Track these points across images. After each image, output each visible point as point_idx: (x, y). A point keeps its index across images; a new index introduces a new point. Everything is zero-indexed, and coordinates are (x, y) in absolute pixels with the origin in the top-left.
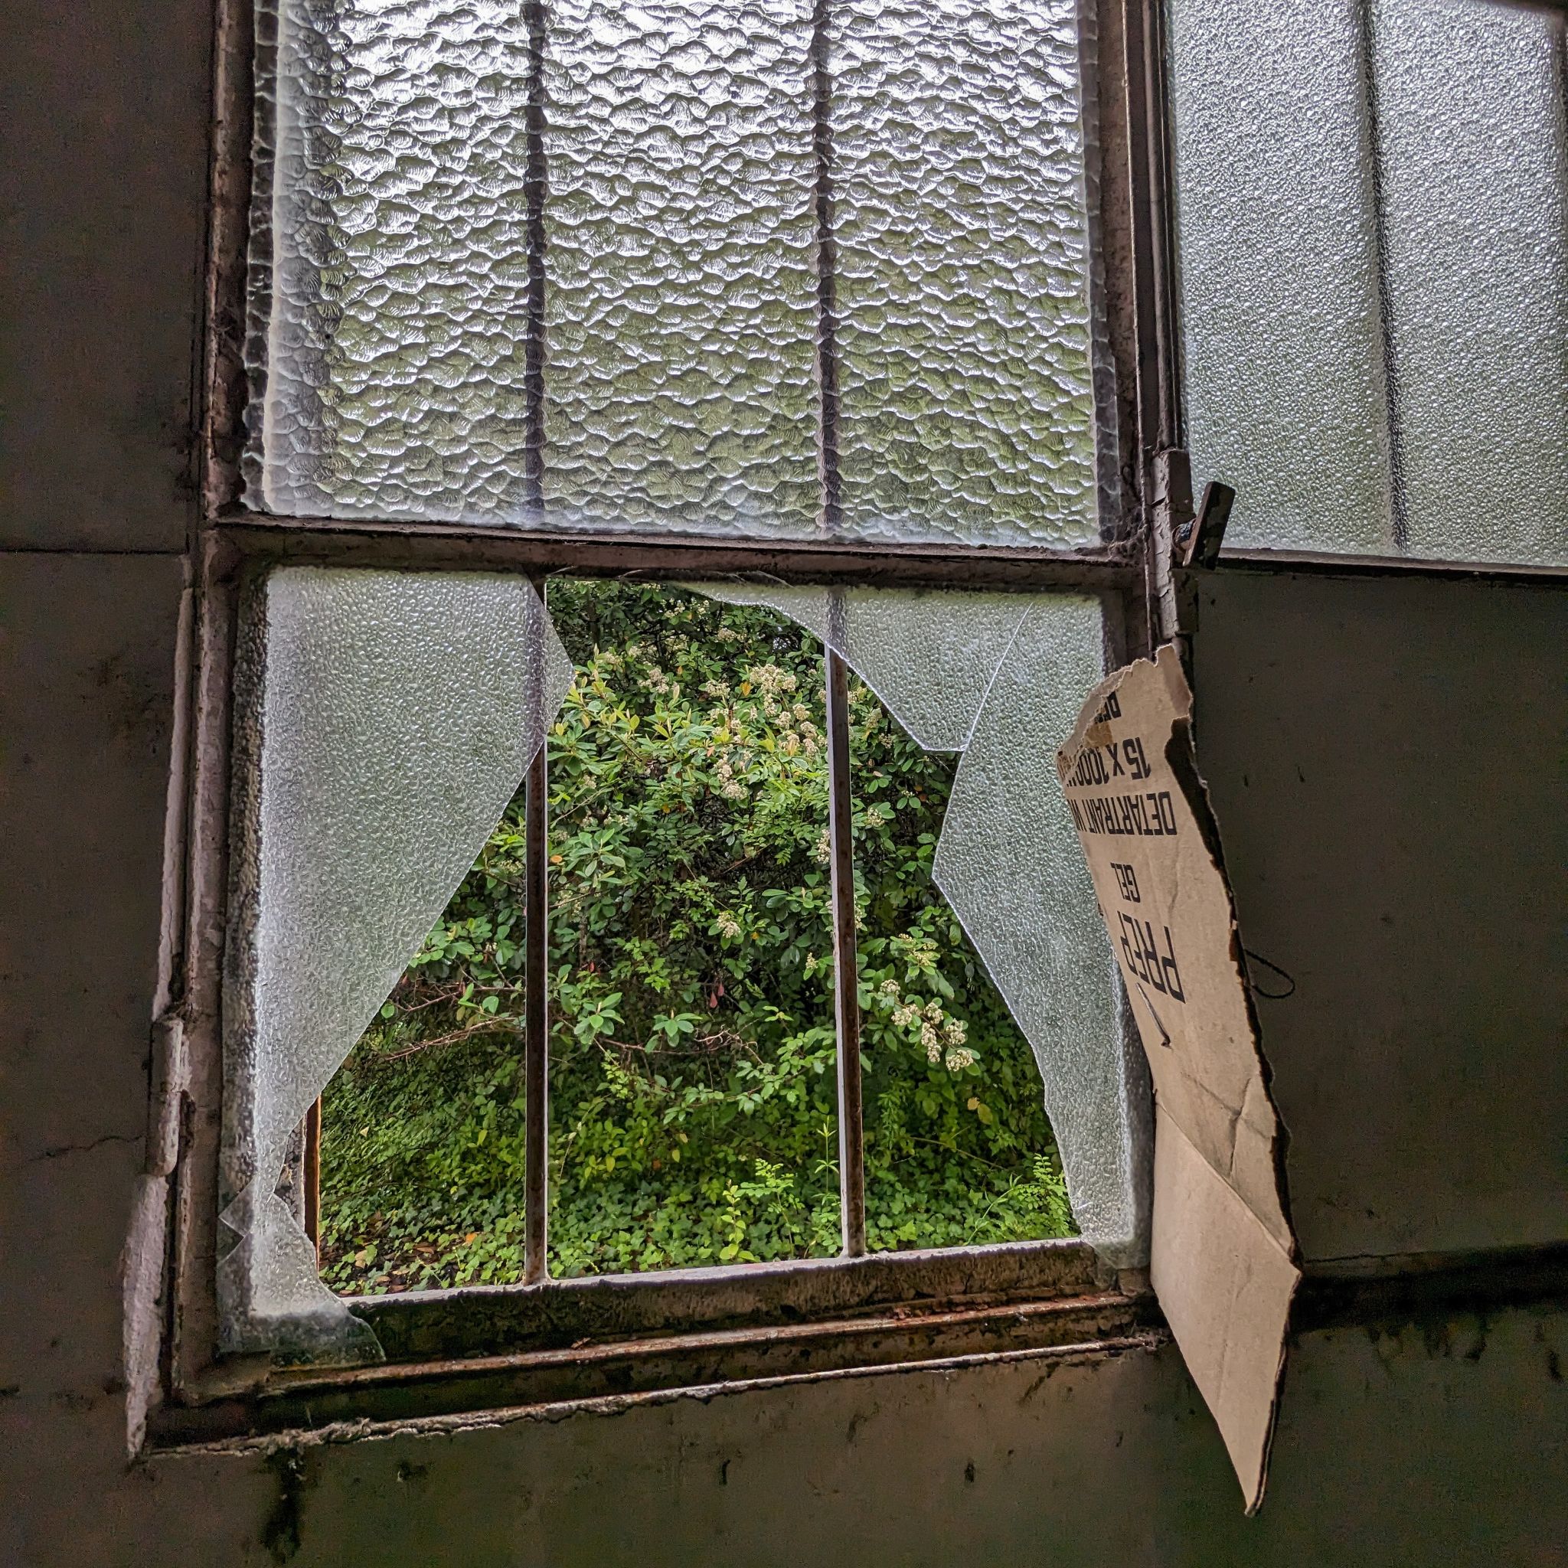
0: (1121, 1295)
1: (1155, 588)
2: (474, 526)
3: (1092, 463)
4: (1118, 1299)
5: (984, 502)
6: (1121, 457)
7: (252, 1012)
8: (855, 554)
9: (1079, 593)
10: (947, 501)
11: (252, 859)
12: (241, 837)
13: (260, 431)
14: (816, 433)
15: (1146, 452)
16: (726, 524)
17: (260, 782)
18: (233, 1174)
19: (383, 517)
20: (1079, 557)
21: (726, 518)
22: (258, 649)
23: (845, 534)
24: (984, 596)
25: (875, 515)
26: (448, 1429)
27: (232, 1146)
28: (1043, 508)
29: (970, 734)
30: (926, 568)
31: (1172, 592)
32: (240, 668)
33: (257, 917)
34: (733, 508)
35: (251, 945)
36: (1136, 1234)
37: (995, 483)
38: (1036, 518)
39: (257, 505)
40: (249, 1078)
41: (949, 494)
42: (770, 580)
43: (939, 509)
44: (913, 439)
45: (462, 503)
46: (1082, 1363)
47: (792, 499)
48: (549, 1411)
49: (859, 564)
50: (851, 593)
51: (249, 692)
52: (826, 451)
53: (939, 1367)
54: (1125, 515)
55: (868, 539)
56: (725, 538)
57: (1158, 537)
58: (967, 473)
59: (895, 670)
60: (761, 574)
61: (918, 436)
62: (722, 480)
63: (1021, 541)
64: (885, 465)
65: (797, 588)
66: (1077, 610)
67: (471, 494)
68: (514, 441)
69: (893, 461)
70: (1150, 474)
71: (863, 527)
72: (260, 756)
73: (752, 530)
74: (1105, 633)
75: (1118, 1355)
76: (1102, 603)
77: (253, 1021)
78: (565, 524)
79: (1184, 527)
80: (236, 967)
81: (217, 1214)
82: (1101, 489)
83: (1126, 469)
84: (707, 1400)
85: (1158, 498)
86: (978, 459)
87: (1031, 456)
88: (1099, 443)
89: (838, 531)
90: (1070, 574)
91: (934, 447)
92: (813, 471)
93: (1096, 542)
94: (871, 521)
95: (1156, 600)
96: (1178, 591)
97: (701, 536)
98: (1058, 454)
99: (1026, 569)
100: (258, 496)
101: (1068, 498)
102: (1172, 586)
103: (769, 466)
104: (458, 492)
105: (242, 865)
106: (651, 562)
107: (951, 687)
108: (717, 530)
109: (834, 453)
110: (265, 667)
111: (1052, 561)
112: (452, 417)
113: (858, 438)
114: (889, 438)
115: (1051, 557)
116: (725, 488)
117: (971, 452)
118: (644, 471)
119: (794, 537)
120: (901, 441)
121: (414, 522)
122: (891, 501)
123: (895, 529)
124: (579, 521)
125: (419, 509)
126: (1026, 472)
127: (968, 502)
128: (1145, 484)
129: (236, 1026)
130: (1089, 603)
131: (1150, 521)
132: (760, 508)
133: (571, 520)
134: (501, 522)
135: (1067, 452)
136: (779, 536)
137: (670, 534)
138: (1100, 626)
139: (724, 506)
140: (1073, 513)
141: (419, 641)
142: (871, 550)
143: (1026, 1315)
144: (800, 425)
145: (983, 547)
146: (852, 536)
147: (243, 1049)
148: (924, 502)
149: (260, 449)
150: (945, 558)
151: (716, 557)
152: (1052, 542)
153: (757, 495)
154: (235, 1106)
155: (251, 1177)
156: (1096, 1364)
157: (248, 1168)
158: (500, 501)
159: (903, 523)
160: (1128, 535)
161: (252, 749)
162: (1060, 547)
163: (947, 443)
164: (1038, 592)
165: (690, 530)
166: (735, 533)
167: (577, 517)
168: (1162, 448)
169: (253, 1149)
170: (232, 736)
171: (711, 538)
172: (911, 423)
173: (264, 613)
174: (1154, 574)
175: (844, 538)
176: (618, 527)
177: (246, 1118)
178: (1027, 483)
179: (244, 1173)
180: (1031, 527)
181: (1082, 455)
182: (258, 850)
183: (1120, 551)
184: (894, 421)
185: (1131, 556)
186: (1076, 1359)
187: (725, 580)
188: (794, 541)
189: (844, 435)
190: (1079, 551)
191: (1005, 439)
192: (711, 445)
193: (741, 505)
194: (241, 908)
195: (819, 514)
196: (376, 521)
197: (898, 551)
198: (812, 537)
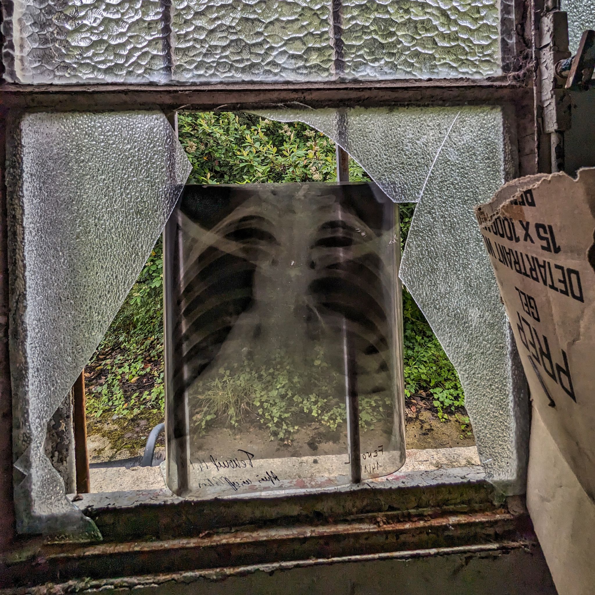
0: (509, 513)
1: (541, 102)
2: (131, 85)
3: (497, 24)
4: (507, 516)
5: (430, 52)
6: (516, 19)
7: (26, 358)
8: (351, 89)
9: (489, 104)
10: (407, 53)
11: (21, 276)
12: (15, 264)
13: (12, 36)
14: (329, 16)
15: (536, 14)
16: (276, 74)
17: (23, 234)
18: (20, 442)
19: (81, 82)
20: (489, 83)
21: (276, 71)
22: (18, 160)
23: (346, 77)
24: (430, 109)
25: (364, 64)
26: (131, 586)
27: (18, 427)
28: (467, 54)
29: (421, 193)
30: (394, 95)
31: (553, 104)
32: (9, 171)
33: (26, 307)
34: (280, 65)
35: (23, 322)
36: (518, 475)
37: (437, 39)
38: (462, 60)
39: (12, 79)
40: (26, 393)
41: (408, 48)
42: (302, 106)
43: (403, 58)
44: (387, 16)
45: (125, 72)
46: (486, 557)
47: (315, 57)
48: (185, 577)
49: (353, 95)
50: (350, 111)
51: (15, 184)
52: (335, 27)
53: (402, 557)
54: (518, 55)
55: (360, 79)
56: (276, 83)
57: (543, 68)
58: (420, 35)
59: (377, 156)
60: (296, 103)
61: (390, 14)
62: (272, 48)
63: (453, 75)
64: (370, 33)
65: (318, 110)
66: (487, 115)
67: (130, 66)
68: (153, 33)
69: (375, 30)
70: (538, 28)
71: (357, 72)
72: (22, 220)
73: (291, 77)
74: (504, 128)
75: (508, 553)
76: (503, 110)
77: (26, 363)
78: (183, 80)
79: (564, 62)
80: (16, 334)
81: (12, 463)
82: (503, 40)
83: (519, 26)
84: (271, 573)
85: (544, 43)
86: (427, 26)
87: (460, 22)
88: (502, 11)
89: (342, 75)
90: (483, 94)
91: (400, 21)
92: (327, 39)
93: (499, 72)
94: (362, 68)
95: (541, 109)
96: (557, 104)
97: (261, 83)
98: (476, 20)
99: (455, 92)
100: (12, 74)
101: (482, 47)
102: (554, 101)
103: (300, 38)
104: (122, 65)
105: (16, 280)
106: (233, 100)
107: (411, 165)
108: (271, 78)
109: (339, 28)
110: (22, 171)
111: (473, 87)
112: (117, 22)
113: (353, 18)
114: (372, 17)
115: (472, 84)
116: (275, 53)
117: (422, 22)
118: (228, 46)
119: (316, 80)
120: (380, 18)
121: (98, 84)
122: (373, 55)
123: (376, 72)
124: (190, 78)
125: (101, 76)
126: (457, 32)
127: (420, 53)
128: (535, 34)
129: (18, 365)
130: (494, 111)
131: (538, 59)
132: (295, 64)
133: (186, 77)
134: (147, 81)
135: (482, 18)
136: (307, 80)
137: (243, 82)
138: (501, 124)
139: (273, 63)
140: (485, 56)
141: (104, 152)
142: (361, 86)
143: (453, 525)
144: (318, 12)
145: (430, 80)
146: (350, 77)
147: (22, 376)
148: (393, 54)
149: (12, 47)
150: (406, 89)
151: (268, 96)
152: (472, 75)
153: (293, 56)
154: (19, 407)
155: (29, 444)
156: (495, 558)
157: (28, 439)
158: (146, 69)
159: (381, 67)
160: (521, 68)
161: (18, 216)
162: (477, 77)
163: (407, 17)
164: (463, 105)
165: (255, 79)
166: (281, 79)
167: (190, 75)
168: (548, 10)
169: (30, 429)
170: (6, 210)
171: (267, 84)
172: (386, 6)
173: (20, 140)
174: (540, 92)
175: (346, 79)
176: (214, 80)
177: (25, 413)
178: (457, 39)
179: (25, 441)
180: (460, 66)
181: (491, 20)
182: (25, 271)
183: (515, 78)
184: (375, 6)
185: (523, 81)
186: (483, 554)
187: (276, 108)
188: (316, 83)
189: (345, 17)
190: (489, 79)
191: (444, 13)
192: (266, 27)
193: (284, 63)
194: (17, 302)
195: (331, 65)
196: (77, 85)
197: (378, 85)
198: (327, 80)
